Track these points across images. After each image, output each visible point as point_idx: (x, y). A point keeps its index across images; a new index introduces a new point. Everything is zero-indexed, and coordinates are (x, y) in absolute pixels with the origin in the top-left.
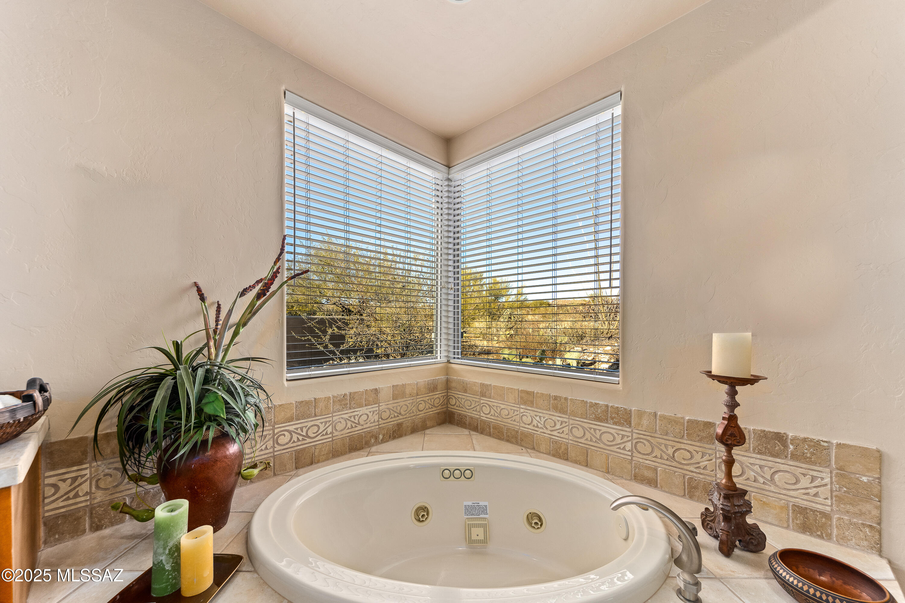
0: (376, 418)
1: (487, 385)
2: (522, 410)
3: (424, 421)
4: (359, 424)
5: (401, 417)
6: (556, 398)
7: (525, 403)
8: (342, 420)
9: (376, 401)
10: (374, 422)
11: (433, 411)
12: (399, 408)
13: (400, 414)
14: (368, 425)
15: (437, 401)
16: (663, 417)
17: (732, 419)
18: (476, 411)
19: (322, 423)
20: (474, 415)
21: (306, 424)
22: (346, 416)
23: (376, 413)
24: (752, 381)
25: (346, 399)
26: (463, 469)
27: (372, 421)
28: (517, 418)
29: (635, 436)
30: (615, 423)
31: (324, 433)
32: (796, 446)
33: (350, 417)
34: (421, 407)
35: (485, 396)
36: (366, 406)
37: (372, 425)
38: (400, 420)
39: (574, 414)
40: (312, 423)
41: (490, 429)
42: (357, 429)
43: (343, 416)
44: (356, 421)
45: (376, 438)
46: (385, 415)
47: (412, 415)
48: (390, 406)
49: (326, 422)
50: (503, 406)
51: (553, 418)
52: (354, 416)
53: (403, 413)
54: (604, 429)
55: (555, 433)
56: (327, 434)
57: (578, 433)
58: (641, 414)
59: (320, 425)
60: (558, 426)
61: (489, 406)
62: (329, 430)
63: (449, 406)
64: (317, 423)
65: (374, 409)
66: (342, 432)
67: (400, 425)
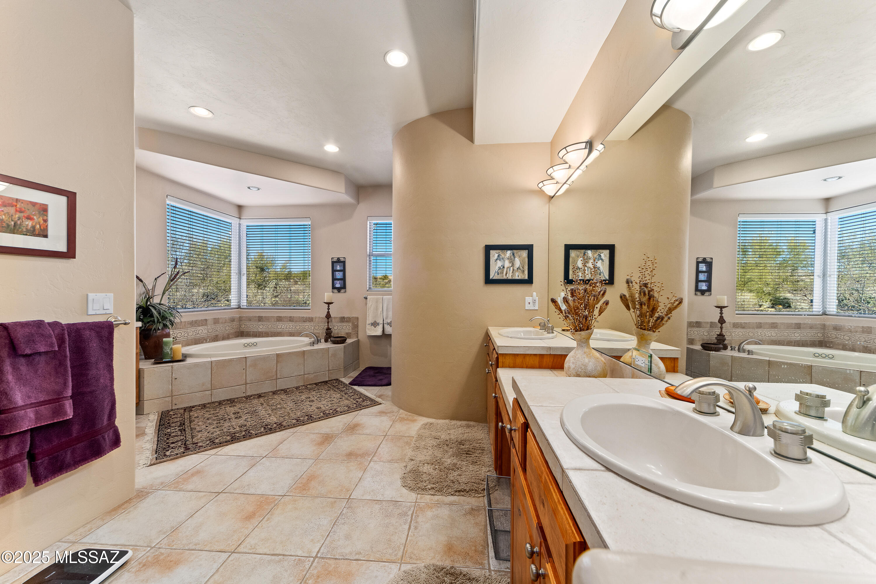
0: (206, 331)
1: (262, 316)
2: (277, 324)
3: (228, 335)
4: (198, 334)
5: (217, 332)
6: (290, 317)
7: (278, 321)
8: (191, 331)
9: (206, 324)
10: (205, 333)
11: (233, 331)
12: (216, 328)
13: (217, 331)
14: (203, 334)
15: (235, 326)
16: (321, 317)
17: (328, 312)
18: (256, 328)
19: (183, 332)
20: (255, 330)
21: (176, 332)
22: (193, 330)
23: (206, 329)
24: (332, 303)
25: (193, 323)
26: (253, 343)
27: (204, 333)
28: (275, 327)
29: (314, 324)
30: (309, 322)
31: (184, 336)
32: (346, 319)
33: (195, 330)
34: (227, 328)
35: (261, 321)
36: (202, 326)
37: (204, 335)
38: (217, 333)
39: (296, 321)
40: (179, 332)
41: (263, 334)
42: (197, 336)
43: (191, 330)
44: (197, 332)
45: (206, 340)
46: (210, 331)
47: (223, 332)
48: (213, 327)
49: (184, 332)
50: (269, 324)
51: (289, 324)
52: (196, 330)
53: (218, 330)
54: (306, 325)
55: (290, 330)
56: (185, 337)
57: (298, 328)
58: (316, 318)
59: (182, 333)
60: (291, 327)
61: (263, 325)
62: (186, 335)
63: (241, 329)
64: (181, 332)
65: (205, 328)
66: (191, 337)
67: (217, 336)
